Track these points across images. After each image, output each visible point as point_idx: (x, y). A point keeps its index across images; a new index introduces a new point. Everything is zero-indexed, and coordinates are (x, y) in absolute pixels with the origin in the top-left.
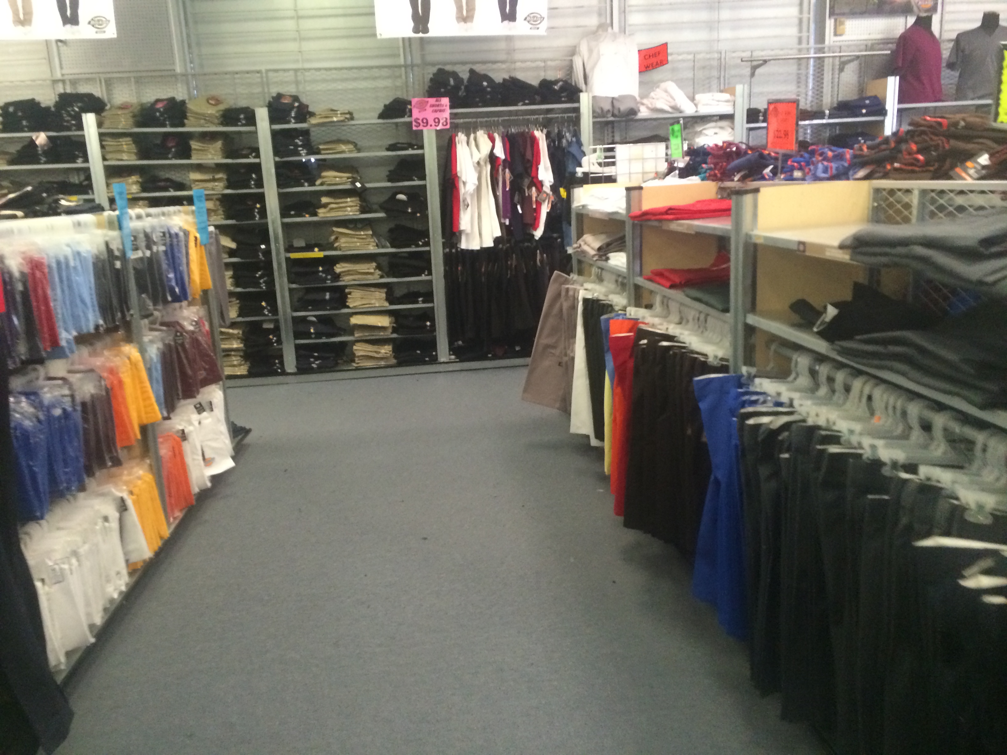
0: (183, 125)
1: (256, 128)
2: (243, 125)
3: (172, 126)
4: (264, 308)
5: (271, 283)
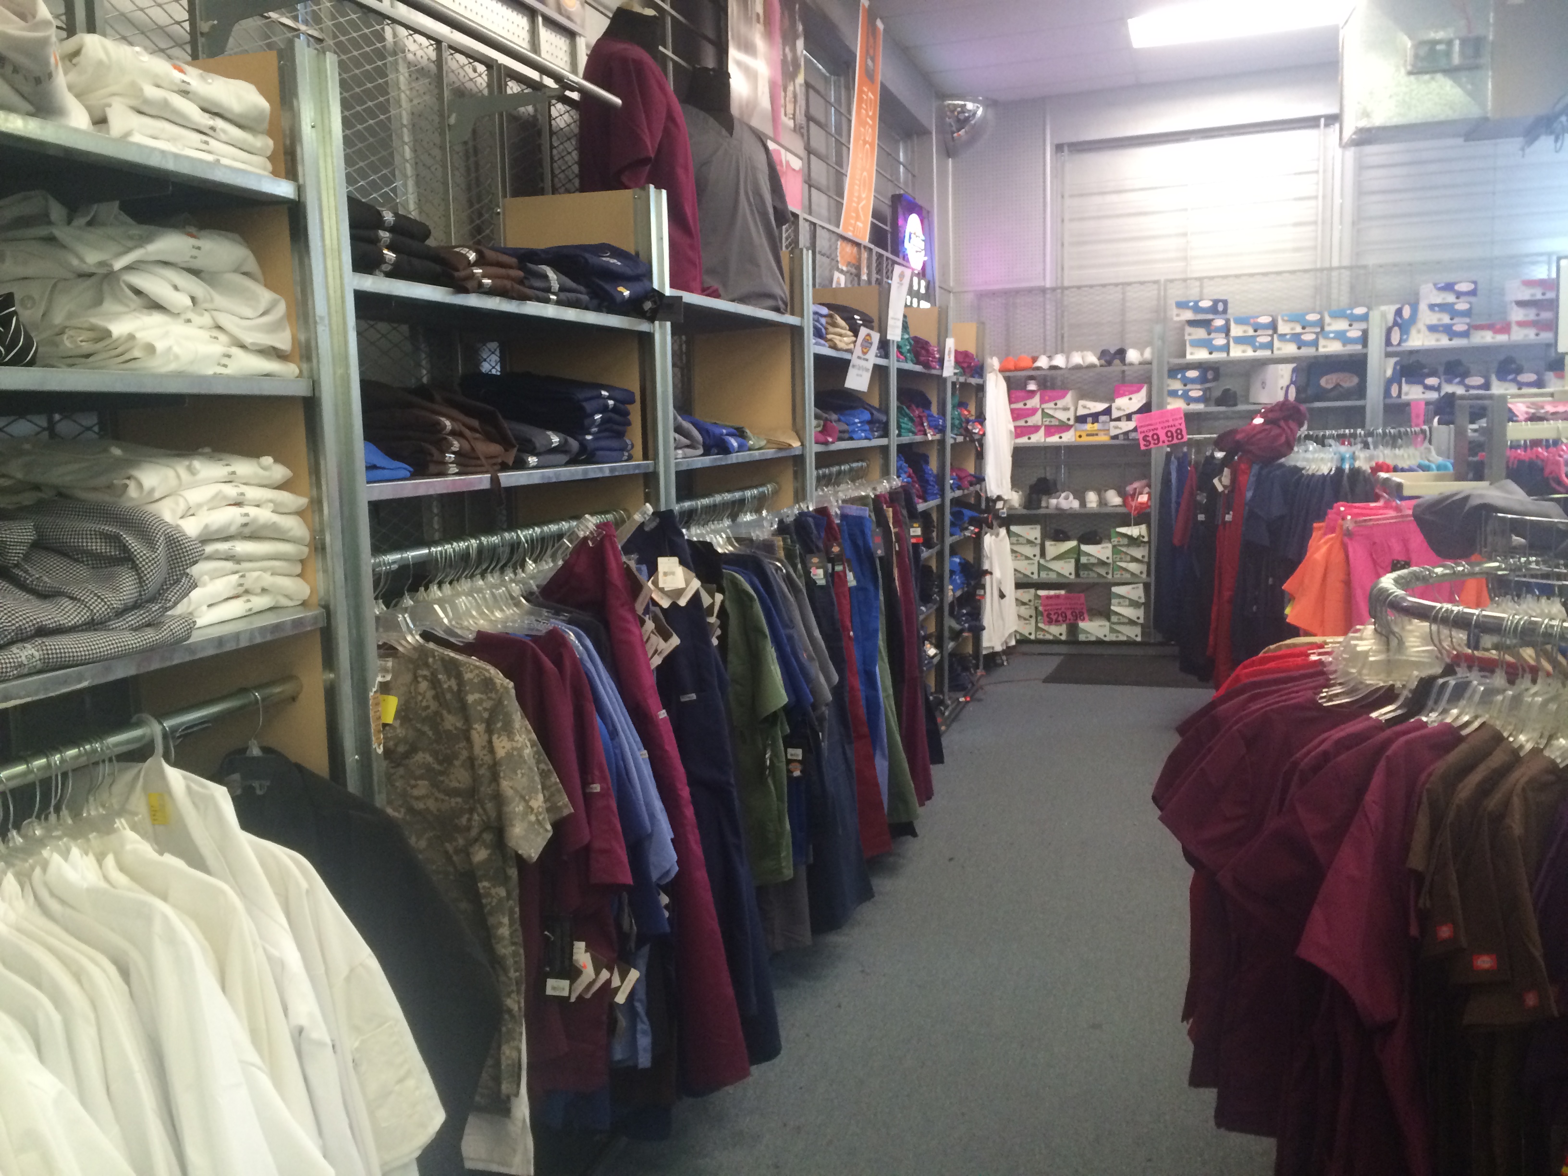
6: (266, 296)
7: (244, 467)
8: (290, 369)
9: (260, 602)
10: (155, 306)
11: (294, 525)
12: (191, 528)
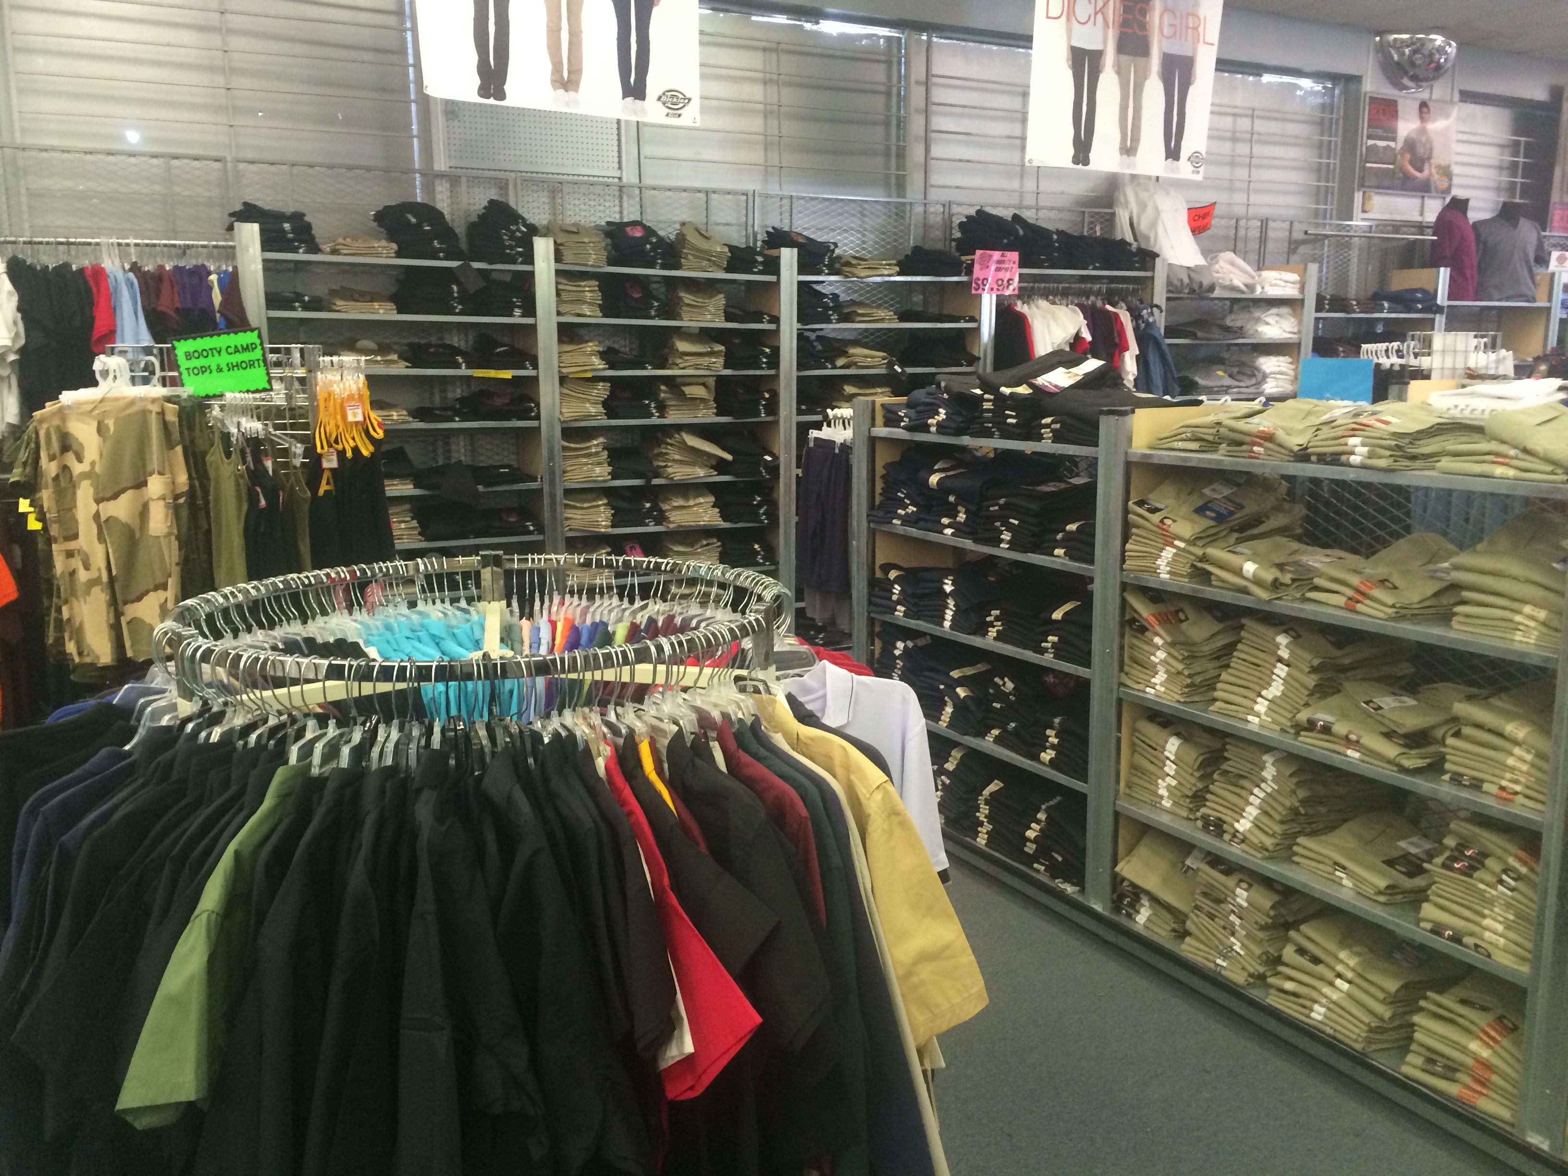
0: (678, 267)
1: (779, 279)
2: (760, 273)
3: (664, 267)
4: (758, 553)
5: (773, 516)
6: (1293, 319)
7: (1281, 358)
8: (1296, 336)
9: (1281, 390)
10: (1268, 324)
11: (1292, 373)
12: (1268, 371)
